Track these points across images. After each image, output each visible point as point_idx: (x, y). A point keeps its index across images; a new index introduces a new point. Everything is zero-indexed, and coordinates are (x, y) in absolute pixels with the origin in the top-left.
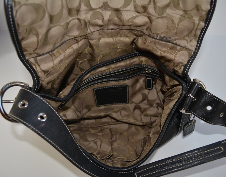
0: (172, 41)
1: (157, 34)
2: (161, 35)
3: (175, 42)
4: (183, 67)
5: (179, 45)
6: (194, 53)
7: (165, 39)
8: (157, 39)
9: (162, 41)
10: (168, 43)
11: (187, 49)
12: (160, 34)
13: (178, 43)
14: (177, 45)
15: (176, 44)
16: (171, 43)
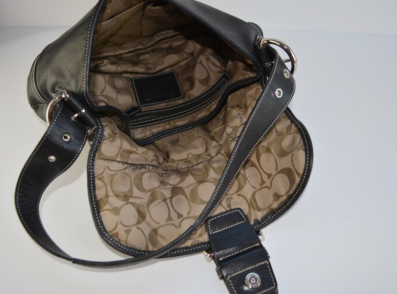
0: (130, 166)
1: (149, 171)
2: (145, 170)
3: (125, 166)
4: (105, 137)
5: (119, 162)
6: (94, 156)
7: (139, 167)
8: (147, 165)
9: (141, 164)
10: (133, 163)
11: (107, 160)
12: (147, 172)
13: (121, 164)
14: (122, 162)
15: (124, 163)
16: (129, 164)
